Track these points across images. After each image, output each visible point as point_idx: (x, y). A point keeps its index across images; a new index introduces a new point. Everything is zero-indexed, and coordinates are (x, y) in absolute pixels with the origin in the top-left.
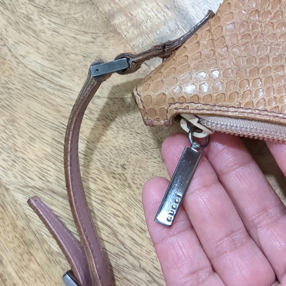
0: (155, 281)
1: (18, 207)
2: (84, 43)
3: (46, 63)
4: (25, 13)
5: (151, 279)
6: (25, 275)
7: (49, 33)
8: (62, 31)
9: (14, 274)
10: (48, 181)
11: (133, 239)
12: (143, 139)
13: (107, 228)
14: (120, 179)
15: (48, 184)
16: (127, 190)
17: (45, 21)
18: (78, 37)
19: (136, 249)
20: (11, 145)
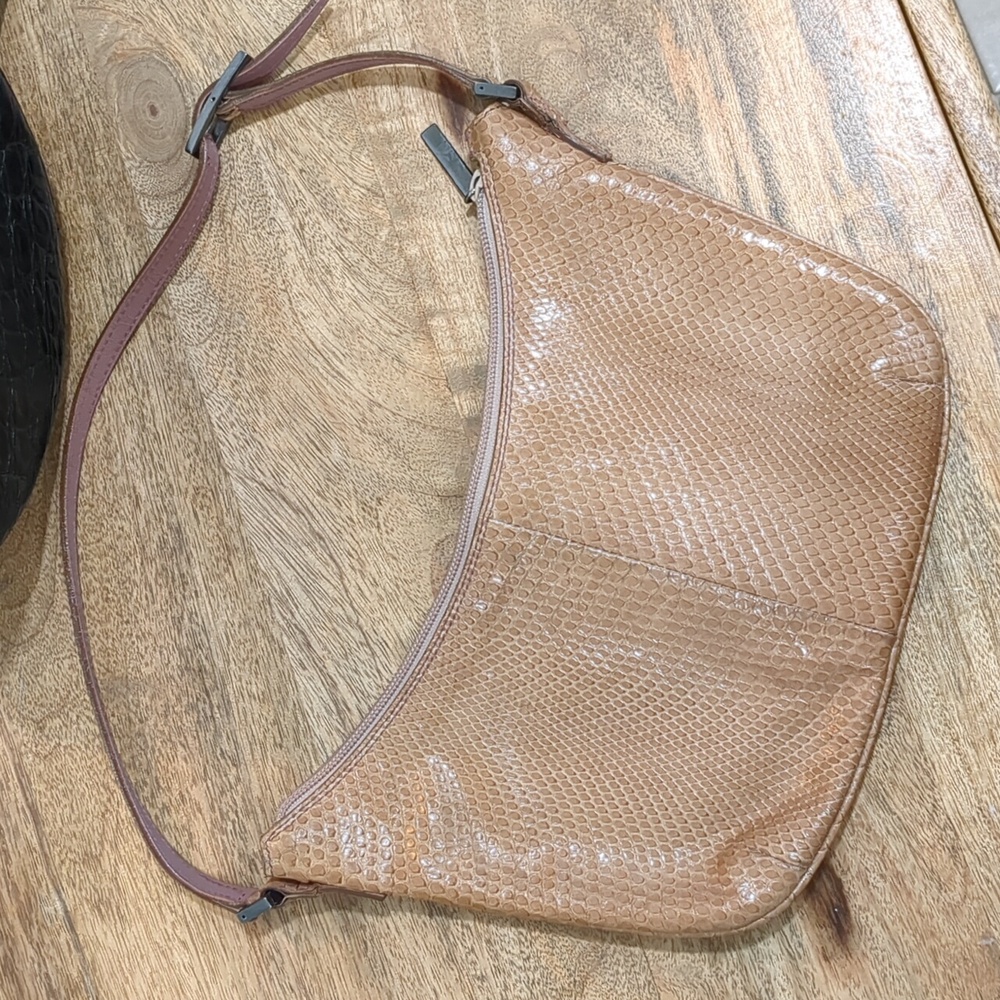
0: (369, 645)
1: (234, 500)
2: (385, 332)
3: (331, 337)
4: (326, 260)
5: (364, 641)
6: (213, 586)
7: (347, 300)
8: (364, 305)
9: (200, 579)
10: (282, 484)
11: (360, 589)
12: (415, 477)
13: (334, 565)
14: (370, 514)
15: (281, 487)
16: (374, 530)
17: (348, 284)
18: (382, 322)
19: (359, 602)
20: (250, 420)
